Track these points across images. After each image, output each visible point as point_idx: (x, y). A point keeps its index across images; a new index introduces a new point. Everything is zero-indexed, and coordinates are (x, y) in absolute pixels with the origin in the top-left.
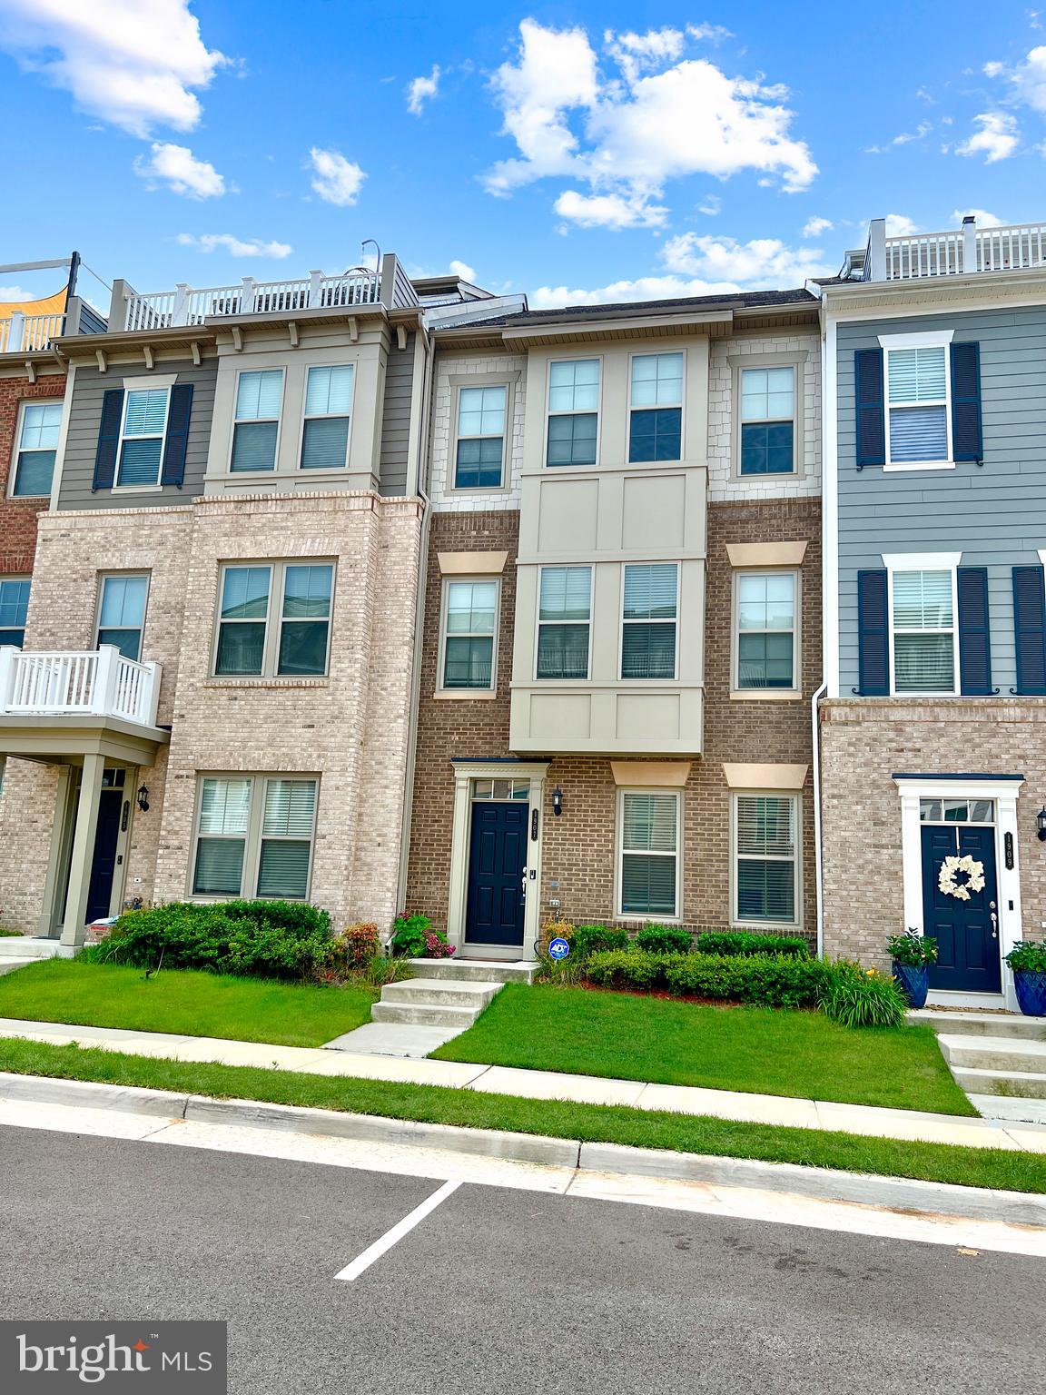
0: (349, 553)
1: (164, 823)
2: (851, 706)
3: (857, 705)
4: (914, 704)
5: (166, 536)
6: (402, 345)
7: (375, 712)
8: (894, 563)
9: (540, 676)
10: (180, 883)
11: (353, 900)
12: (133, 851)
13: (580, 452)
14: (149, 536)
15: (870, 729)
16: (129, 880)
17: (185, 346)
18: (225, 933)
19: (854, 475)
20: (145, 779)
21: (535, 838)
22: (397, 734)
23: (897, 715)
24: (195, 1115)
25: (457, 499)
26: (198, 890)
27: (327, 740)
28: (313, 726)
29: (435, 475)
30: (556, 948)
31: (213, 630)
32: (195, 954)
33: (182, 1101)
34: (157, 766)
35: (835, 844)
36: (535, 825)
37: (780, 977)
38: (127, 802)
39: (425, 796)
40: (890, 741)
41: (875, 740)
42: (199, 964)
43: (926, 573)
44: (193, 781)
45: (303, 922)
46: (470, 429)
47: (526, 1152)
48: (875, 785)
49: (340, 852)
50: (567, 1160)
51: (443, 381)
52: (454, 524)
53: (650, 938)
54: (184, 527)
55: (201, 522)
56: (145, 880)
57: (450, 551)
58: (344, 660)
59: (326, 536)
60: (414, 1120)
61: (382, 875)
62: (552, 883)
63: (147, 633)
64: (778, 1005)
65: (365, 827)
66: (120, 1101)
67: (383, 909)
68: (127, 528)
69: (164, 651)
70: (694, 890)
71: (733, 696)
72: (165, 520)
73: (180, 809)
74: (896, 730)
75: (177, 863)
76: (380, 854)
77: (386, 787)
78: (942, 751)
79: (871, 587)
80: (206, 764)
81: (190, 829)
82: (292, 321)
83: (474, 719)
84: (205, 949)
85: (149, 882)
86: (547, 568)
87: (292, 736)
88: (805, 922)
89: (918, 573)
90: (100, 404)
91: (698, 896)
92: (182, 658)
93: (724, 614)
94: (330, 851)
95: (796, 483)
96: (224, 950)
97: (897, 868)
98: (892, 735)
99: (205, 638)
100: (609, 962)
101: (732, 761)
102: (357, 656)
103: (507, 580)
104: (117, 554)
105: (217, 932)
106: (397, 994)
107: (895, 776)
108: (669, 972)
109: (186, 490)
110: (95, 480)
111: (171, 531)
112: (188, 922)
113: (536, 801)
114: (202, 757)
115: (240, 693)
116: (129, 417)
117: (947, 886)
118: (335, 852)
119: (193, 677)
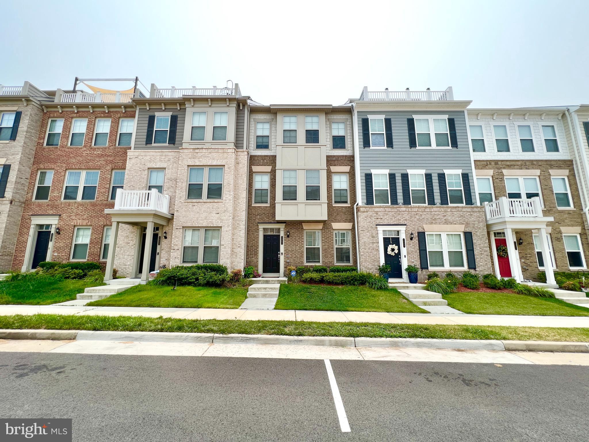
0: (228, 164)
1: (172, 242)
2: (365, 207)
3: (367, 207)
4: (380, 207)
5: (170, 158)
6: (241, 108)
7: (236, 210)
8: (374, 172)
9: (284, 199)
10: (178, 260)
11: (232, 263)
12: (162, 251)
13: (293, 140)
14: (165, 158)
15: (369, 213)
16: (161, 259)
17: (175, 104)
18: (196, 274)
19: (363, 149)
20: (166, 229)
21: (282, 244)
22: (243, 215)
23: (376, 210)
24: (217, 341)
25: (257, 152)
26: (184, 262)
27: (223, 217)
28: (219, 214)
29: (250, 145)
30: (293, 273)
31: (186, 186)
32: (187, 281)
33: (211, 337)
34: (169, 226)
35: (363, 242)
36: (282, 240)
37: (354, 278)
38: (160, 237)
39: (251, 233)
40: (375, 216)
41: (371, 216)
42: (189, 284)
43: (381, 174)
44: (182, 230)
45: (221, 270)
46: (260, 133)
47: (338, 343)
48: (372, 227)
49: (228, 249)
50: (351, 345)
51: (252, 120)
52: (256, 158)
53: (318, 269)
54: (176, 156)
55: (182, 154)
56: (166, 260)
57: (255, 166)
58: (227, 194)
59: (221, 159)
60: (296, 336)
61: (240, 255)
62: (287, 256)
63: (165, 187)
64: (354, 285)
65: (235, 242)
66: (187, 339)
67: (241, 265)
68: (157, 156)
69: (171, 192)
70: (325, 256)
71: (334, 205)
72: (170, 154)
73: (178, 238)
74: (376, 213)
75: (177, 254)
76: (239, 250)
77: (240, 231)
78: (387, 219)
79: (368, 178)
80: (186, 225)
81: (181, 244)
82: (209, 98)
83: (264, 212)
84: (191, 279)
85: (168, 260)
86: (285, 170)
87: (212, 216)
88: (353, 263)
89: (379, 174)
90: (148, 119)
91: (326, 258)
92: (177, 194)
93: (330, 184)
94: (225, 249)
95: (346, 152)
96: (197, 279)
97: (378, 248)
98: (375, 215)
99: (184, 188)
100: (308, 276)
101: (334, 222)
102: (231, 194)
103: (272, 174)
104: (154, 163)
105: (194, 274)
106: (253, 289)
107: (377, 225)
108: (325, 278)
109: (176, 145)
110: (146, 141)
111: (172, 157)
112: (185, 272)
113: (282, 234)
114: (184, 223)
115: (196, 204)
116: (157, 123)
117: (389, 252)
118: (227, 249)
119: (181, 199)
